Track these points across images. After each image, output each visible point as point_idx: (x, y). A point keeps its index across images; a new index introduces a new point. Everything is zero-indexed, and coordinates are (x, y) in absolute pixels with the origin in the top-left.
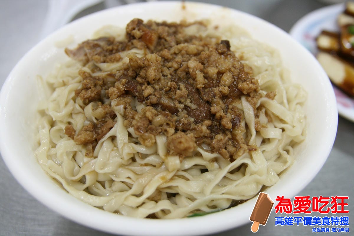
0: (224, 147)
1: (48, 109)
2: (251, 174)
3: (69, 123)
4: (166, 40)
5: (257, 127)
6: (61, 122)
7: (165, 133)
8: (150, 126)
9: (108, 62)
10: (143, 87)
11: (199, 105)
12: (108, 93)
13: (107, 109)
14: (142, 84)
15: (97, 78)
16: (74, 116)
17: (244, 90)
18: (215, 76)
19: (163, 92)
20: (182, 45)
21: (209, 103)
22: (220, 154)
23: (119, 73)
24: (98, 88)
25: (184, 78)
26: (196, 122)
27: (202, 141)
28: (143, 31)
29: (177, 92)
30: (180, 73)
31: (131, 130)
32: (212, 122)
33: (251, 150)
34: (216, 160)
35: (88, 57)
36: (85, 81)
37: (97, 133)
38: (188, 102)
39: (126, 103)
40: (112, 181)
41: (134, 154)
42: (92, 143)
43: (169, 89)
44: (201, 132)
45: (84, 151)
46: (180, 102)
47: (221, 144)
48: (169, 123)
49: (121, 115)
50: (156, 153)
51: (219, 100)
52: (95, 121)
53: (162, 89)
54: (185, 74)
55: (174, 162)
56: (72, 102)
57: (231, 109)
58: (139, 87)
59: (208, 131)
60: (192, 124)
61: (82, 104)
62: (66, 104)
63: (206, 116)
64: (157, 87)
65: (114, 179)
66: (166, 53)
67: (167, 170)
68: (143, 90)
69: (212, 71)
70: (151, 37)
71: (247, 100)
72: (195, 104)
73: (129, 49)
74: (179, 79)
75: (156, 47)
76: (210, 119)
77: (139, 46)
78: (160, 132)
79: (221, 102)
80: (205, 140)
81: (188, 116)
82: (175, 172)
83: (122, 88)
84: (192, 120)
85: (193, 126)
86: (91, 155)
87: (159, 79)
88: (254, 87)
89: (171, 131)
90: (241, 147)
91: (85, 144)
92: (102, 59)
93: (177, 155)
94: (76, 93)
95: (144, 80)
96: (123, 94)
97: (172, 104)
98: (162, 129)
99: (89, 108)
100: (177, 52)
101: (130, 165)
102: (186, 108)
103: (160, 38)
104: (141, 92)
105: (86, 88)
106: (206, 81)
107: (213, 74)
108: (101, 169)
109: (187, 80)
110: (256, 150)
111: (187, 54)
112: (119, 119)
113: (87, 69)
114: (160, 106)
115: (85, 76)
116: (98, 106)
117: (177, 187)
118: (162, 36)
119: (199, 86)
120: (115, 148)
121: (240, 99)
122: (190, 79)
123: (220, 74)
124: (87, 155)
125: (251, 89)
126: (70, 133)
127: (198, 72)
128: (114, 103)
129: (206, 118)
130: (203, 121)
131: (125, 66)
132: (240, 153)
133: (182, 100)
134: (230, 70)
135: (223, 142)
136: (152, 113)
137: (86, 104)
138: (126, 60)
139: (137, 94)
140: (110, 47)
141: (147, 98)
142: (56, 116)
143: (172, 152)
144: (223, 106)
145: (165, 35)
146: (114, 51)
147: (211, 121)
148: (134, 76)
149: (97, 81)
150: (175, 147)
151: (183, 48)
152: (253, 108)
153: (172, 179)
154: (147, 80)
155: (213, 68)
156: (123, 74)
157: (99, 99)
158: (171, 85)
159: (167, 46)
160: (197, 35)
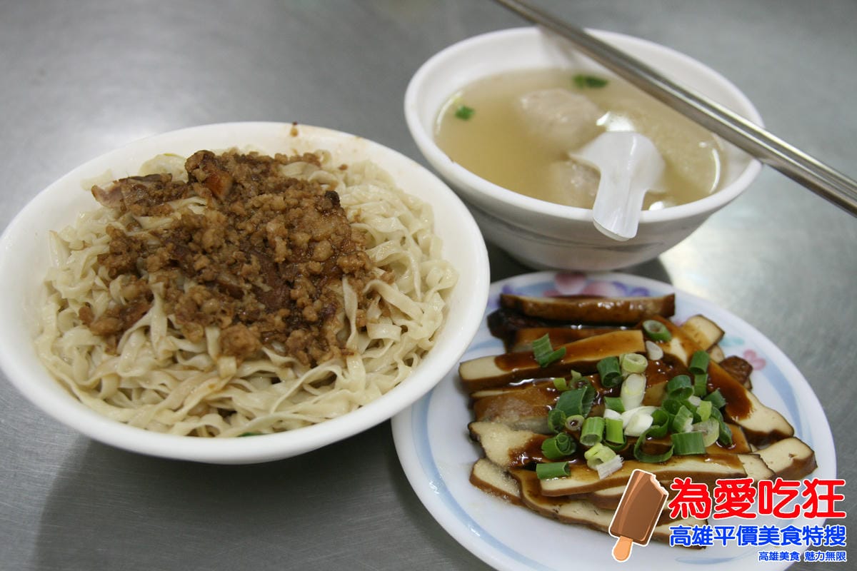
0: (303, 348)
1: (55, 281)
2: (341, 389)
3: (88, 304)
4: (243, 187)
5: (359, 322)
6: (75, 301)
7: (220, 323)
8: (198, 313)
9: (151, 216)
10: (196, 257)
11: (275, 287)
12: (146, 263)
13: (141, 287)
14: (194, 253)
15: (134, 239)
16: (95, 294)
17: (344, 267)
18: (305, 245)
19: (224, 265)
20: (265, 196)
21: (291, 285)
22: (297, 357)
23: (167, 233)
24: (134, 254)
25: (259, 247)
26: (268, 310)
27: (273, 337)
28: (209, 172)
29: (244, 267)
30: (254, 239)
31: (172, 318)
32: (291, 312)
33: (345, 354)
34: (290, 365)
35: (124, 204)
36: (114, 243)
37: (124, 320)
38: (259, 283)
39: (169, 280)
40: (142, 390)
41: (174, 353)
42: (116, 335)
43: (234, 261)
44: (273, 324)
45: (104, 346)
46: (247, 281)
47: (299, 344)
48: (226, 310)
49: (159, 294)
50: (206, 352)
51: (305, 280)
52: (124, 303)
53: (224, 262)
54: (261, 241)
55: (228, 365)
56: (92, 273)
57: (325, 295)
58: (189, 256)
59: (283, 325)
60: (261, 313)
61: (107, 278)
62: (84, 275)
63: (283, 302)
64: (216, 258)
65: (144, 386)
66: (238, 207)
67: (219, 376)
68: (195, 261)
69: (302, 238)
70: (219, 181)
71: (350, 283)
72: (269, 285)
73: (187, 197)
74: (252, 247)
75: (227, 197)
76: (288, 307)
77: (200, 193)
78: (212, 323)
79: (309, 285)
80: (277, 336)
81: (256, 301)
82: (229, 379)
83: (166, 256)
84: (262, 307)
85: (262, 316)
86: (113, 351)
87: (221, 247)
88: (359, 263)
89: (227, 320)
90: (330, 350)
91: (106, 335)
92: (143, 211)
93: (232, 355)
94: (99, 259)
95: (198, 247)
96: (168, 266)
97: (234, 283)
98: (214, 318)
99: (116, 285)
100: (257, 206)
101: (168, 367)
102: (255, 290)
103: (235, 183)
104: (191, 264)
105: (115, 253)
106: (290, 252)
107: (303, 243)
108: (126, 372)
109: (264, 251)
110: (352, 354)
111: (272, 210)
112: (158, 301)
113: (119, 225)
114: (217, 285)
115: (115, 234)
116: (131, 280)
117: (230, 399)
118: (238, 181)
119: (277, 259)
120: (148, 344)
121: (341, 279)
122: (268, 249)
123: (313, 241)
124: (107, 351)
125: (355, 265)
126: (86, 316)
127: (277, 239)
128: (152, 278)
129: (283, 305)
130: (278, 309)
131: (176, 225)
132: (326, 358)
133: (251, 279)
134: (328, 238)
135: (303, 341)
136: (203, 295)
137: (114, 278)
138: (178, 216)
139: (186, 266)
140: (159, 192)
141: (199, 272)
142: (66, 291)
143: (226, 350)
144: (312, 289)
145: (242, 179)
146: (164, 199)
147: (289, 311)
148: (187, 240)
149: (133, 244)
150: (230, 343)
151: (266, 200)
152: (358, 294)
153: (225, 388)
154: (203, 247)
155: (304, 234)
156: (173, 235)
157: (134, 270)
158: (236, 256)
159: (244, 196)
160: (299, 178)
